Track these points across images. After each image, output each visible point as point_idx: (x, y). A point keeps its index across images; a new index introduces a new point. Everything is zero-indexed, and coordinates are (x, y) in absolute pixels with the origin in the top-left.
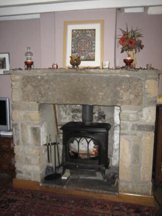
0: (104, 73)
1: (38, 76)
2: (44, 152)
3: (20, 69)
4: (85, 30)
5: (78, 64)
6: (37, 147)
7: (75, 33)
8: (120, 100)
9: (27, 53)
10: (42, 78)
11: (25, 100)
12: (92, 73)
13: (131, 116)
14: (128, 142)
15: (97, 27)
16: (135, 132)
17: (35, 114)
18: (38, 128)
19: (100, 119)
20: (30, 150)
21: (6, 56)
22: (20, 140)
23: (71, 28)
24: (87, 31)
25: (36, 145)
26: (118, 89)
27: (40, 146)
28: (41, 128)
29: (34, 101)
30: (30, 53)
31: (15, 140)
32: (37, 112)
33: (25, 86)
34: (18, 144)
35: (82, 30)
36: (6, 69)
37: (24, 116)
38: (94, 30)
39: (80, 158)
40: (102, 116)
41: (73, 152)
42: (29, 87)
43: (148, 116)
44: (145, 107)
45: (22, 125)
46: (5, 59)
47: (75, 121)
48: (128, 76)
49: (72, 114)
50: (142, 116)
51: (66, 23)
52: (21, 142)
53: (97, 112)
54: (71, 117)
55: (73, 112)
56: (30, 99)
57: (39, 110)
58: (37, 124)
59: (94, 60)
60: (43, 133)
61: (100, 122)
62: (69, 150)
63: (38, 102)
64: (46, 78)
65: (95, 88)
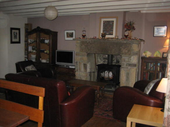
0: (115, 41)
1: (87, 41)
2: (88, 75)
3: (80, 38)
4: (109, 21)
5: (104, 37)
6: (85, 73)
7: (105, 22)
8: (121, 52)
9: (84, 30)
10: (89, 42)
11: (81, 52)
12: (110, 41)
13: (126, 59)
14: (124, 71)
15: (114, 20)
16: (127, 67)
17: (85, 58)
18: (86, 64)
19: (117, 63)
20: (82, 74)
21: (74, 32)
22: (78, 69)
23: (103, 20)
24: (110, 22)
25: (85, 72)
26: (121, 47)
27: (87, 72)
28: (88, 64)
29: (85, 52)
30: (85, 30)
31: (76, 69)
32: (86, 57)
33: (82, 46)
34: (77, 71)
35: (108, 21)
36: (73, 37)
37: (81, 59)
38: (113, 21)
39: (105, 80)
40: (118, 62)
41: (102, 77)
42: (83, 46)
43: (133, 60)
44: (132, 56)
45: (79, 63)
46: (73, 33)
47: (105, 63)
48: (125, 42)
49: (103, 60)
50: (131, 60)
51: (101, 18)
52: (79, 70)
53: (115, 60)
54: (103, 62)
55: (104, 59)
56: (84, 51)
57: (87, 56)
58: (86, 62)
59: (112, 35)
60: (88, 67)
61: (117, 64)
62: (100, 76)
63: (87, 53)
64: (91, 42)
65: (111, 47)
